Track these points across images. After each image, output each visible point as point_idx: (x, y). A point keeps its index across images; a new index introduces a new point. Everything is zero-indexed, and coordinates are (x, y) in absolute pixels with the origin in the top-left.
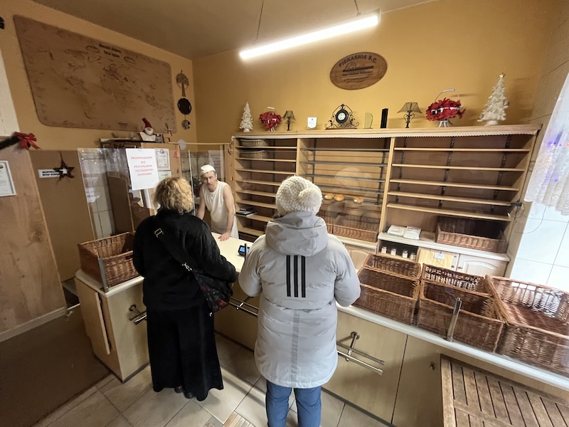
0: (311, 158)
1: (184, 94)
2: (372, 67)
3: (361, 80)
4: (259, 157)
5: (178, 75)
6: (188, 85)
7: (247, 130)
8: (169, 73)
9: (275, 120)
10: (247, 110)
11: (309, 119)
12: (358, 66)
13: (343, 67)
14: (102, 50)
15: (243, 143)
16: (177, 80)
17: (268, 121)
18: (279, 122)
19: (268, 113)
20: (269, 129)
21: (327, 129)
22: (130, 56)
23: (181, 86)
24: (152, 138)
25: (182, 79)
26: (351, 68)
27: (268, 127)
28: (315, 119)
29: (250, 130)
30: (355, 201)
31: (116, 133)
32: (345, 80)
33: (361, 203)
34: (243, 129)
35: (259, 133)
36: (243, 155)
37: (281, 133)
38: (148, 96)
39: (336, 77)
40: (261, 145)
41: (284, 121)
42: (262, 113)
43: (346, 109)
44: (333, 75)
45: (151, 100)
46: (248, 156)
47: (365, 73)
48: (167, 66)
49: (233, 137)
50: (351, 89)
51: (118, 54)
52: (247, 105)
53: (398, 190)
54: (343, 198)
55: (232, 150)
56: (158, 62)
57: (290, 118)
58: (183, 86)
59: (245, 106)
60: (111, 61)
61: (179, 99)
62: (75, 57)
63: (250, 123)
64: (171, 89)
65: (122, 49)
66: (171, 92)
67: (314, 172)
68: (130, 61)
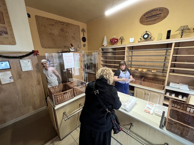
0: (131, 54)
1: (84, 35)
2: (161, 14)
3: (155, 20)
4: (110, 55)
5: (82, 29)
6: (85, 32)
7: (105, 46)
8: (79, 29)
9: (116, 41)
10: (105, 38)
11: (131, 39)
12: (153, 14)
13: (146, 16)
14: (59, 23)
15: (104, 50)
17: (113, 41)
18: (117, 42)
19: (113, 38)
20: (114, 44)
21: (139, 42)
22: (68, 24)
24: (74, 50)
25: (83, 30)
26: (150, 16)
27: (113, 43)
28: (133, 39)
29: (106, 45)
30: (152, 71)
31: (63, 49)
32: (147, 22)
33: (155, 73)
34: (104, 45)
35: (110, 46)
36: (104, 55)
37: (118, 45)
38: (72, 37)
39: (143, 21)
40: (111, 50)
41: (120, 41)
42: (111, 39)
43: (148, 33)
44: (141, 20)
45: (74, 38)
46: (105, 55)
47: (157, 16)
48: (78, 26)
49: (100, 48)
50: (150, 24)
51: (64, 24)
52: (105, 36)
53: (175, 66)
54: (146, 71)
55: (100, 53)
56: (76, 25)
57: (122, 40)
58: (83, 33)
59: (104, 37)
60: (62, 26)
61: (82, 37)
62: (52, 26)
63: (106, 43)
64: (80, 34)
65: (65, 22)
66: (80, 35)
67: (132, 60)
68: (68, 26)
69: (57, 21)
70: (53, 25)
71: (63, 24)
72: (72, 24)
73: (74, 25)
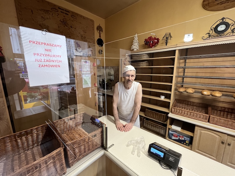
1: (100, 36)
4: (144, 65)
5: (98, 26)
6: (102, 32)
7: (135, 50)
8: (93, 25)
9: (156, 41)
10: (136, 38)
11: (186, 36)
14: (60, 10)
15: (134, 58)
16: (97, 28)
17: (150, 42)
18: (158, 42)
19: (150, 37)
20: (153, 46)
21: (204, 40)
22: (74, 15)
23: (99, 32)
24: (81, 54)
25: (99, 28)
28: (191, 35)
29: (138, 49)
34: (133, 49)
37: (160, 48)
38: (82, 36)
40: (146, 58)
42: (147, 38)
43: (227, 21)
45: (83, 38)
46: (136, 65)
48: (92, 21)
49: (127, 55)
51: (68, 13)
52: (136, 35)
54: (221, 95)
55: (126, 62)
56: (88, 19)
57: (168, 38)
60: (64, 17)
61: (98, 39)
62: (45, 13)
63: (138, 46)
64: (94, 33)
65: (70, 11)
66: (94, 35)
67: (184, 75)
68: (74, 17)
69: (55, 5)
70: (47, 11)
71: (66, 12)
72: (81, 16)
73: (84, 18)
